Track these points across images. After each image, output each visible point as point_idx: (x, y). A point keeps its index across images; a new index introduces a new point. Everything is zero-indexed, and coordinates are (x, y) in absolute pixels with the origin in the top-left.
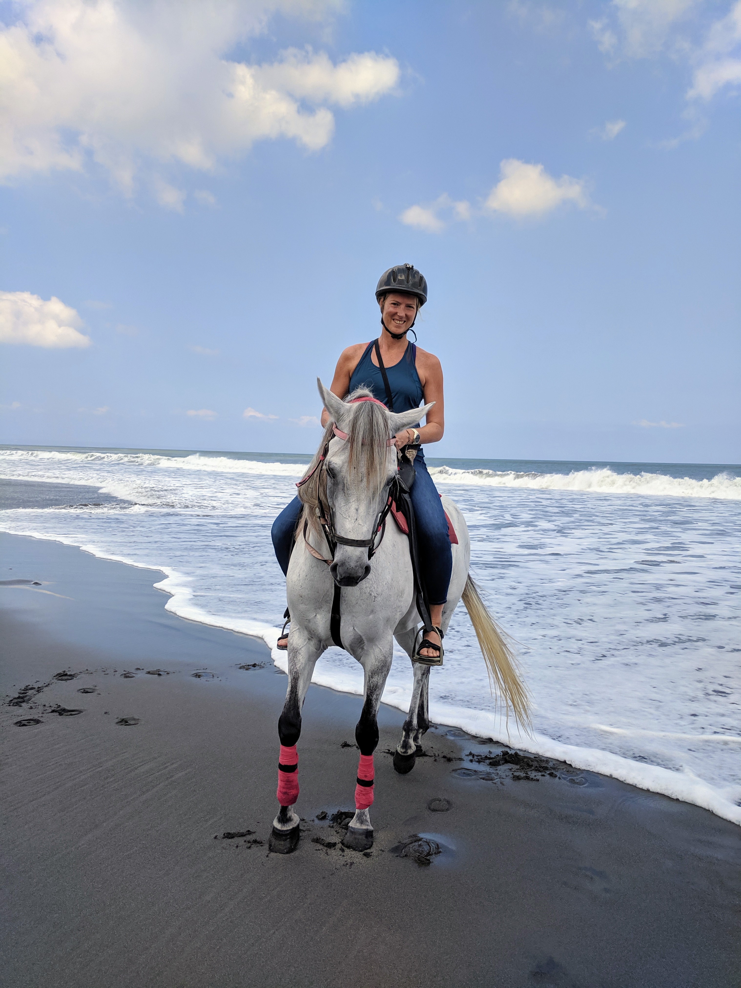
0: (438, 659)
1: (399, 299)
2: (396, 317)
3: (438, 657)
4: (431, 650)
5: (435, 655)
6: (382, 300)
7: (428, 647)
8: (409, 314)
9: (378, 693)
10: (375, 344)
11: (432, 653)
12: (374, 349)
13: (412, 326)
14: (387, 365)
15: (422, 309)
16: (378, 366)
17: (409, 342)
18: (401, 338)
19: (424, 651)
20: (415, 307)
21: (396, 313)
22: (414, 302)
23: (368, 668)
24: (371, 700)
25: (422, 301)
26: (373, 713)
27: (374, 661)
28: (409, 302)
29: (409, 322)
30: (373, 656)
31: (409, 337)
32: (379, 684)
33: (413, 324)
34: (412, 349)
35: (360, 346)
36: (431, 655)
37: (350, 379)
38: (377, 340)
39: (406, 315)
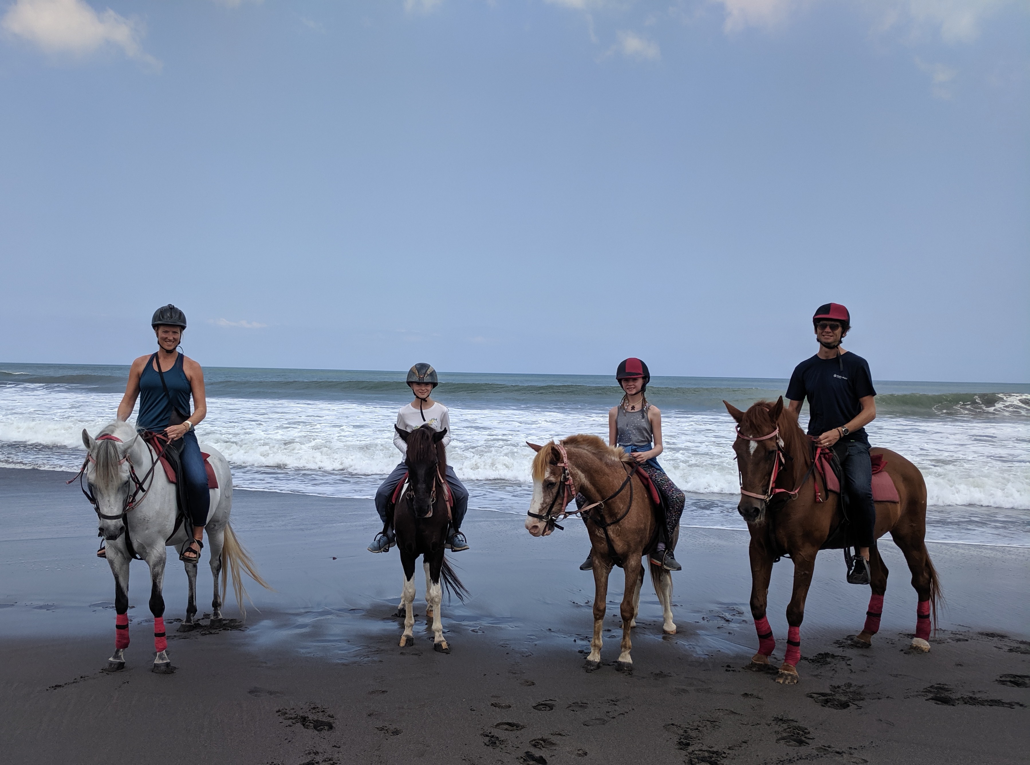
0: (195, 559)
1: (167, 329)
2: (167, 340)
3: (195, 558)
4: (192, 553)
5: (193, 557)
6: (156, 329)
7: (190, 552)
8: (175, 337)
9: (160, 578)
10: (156, 355)
11: (192, 555)
12: (155, 359)
13: (179, 344)
14: (164, 370)
15: (184, 332)
16: (158, 371)
17: (179, 353)
18: (172, 352)
19: (187, 554)
20: (179, 332)
21: (167, 338)
22: (178, 330)
23: (151, 564)
24: (156, 583)
25: (183, 328)
26: (159, 590)
27: (154, 558)
28: (175, 330)
29: (177, 342)
30: (153, 555)
31: (178, 350)
32: (159, 572)
33: (180, 342)
34: (181, 357)
35: (146, 357)
36: (191, 556)
37: (140, 379)
38: (157, 352)
39: (174, 338)
